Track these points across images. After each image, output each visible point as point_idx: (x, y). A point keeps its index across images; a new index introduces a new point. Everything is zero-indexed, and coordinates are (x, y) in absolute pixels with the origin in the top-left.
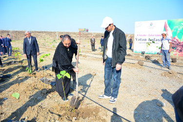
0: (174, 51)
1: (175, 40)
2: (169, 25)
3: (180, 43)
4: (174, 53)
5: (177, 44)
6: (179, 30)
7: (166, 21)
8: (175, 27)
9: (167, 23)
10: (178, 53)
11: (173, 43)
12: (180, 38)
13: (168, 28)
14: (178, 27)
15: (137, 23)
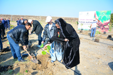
0: (99, 29)
1: (100, 23)
2: (97, 14)
3: (102, 24)
4: (99, 30)
5: (101, 25)
6: (102, 17)
7: (95, 11)
8: (100, 15)
9: (96, 13)
10: (101, 30)
11: (99, 25)
12: (102, 22)
13: (96, 16)
14: (101, 15)
15: (80, 13)
